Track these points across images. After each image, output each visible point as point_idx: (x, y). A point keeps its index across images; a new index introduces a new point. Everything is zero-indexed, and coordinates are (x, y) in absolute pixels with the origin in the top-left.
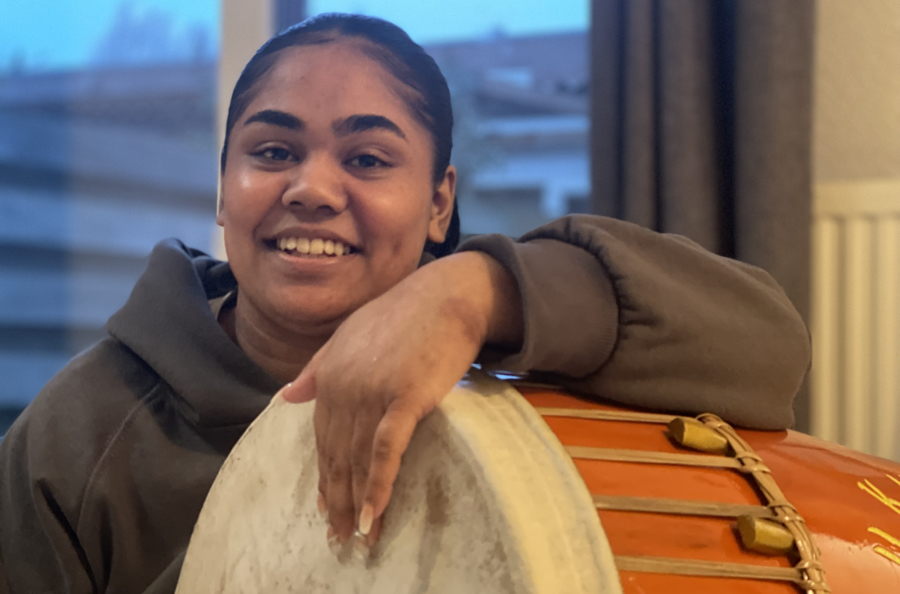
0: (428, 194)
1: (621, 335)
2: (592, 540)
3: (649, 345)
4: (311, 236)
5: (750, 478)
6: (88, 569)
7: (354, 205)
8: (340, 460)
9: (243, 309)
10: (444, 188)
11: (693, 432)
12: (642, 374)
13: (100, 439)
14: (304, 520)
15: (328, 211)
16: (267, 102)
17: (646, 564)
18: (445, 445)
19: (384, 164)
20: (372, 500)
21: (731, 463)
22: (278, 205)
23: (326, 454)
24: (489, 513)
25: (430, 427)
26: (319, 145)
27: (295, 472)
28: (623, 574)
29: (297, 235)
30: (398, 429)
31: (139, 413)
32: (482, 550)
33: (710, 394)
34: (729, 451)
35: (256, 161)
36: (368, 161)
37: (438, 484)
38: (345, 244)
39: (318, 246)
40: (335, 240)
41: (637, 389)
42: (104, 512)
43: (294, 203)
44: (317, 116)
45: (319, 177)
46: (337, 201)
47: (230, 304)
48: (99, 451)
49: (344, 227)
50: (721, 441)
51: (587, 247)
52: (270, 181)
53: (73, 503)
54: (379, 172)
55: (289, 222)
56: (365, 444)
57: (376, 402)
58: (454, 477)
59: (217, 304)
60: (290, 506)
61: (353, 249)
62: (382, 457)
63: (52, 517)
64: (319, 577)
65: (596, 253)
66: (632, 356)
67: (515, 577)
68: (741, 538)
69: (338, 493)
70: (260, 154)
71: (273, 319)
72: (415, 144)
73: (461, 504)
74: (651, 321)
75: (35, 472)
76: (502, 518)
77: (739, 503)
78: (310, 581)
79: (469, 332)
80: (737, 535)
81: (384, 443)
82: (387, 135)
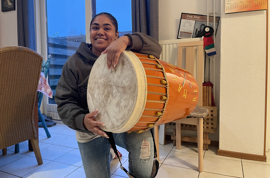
0: (115, 34)
1: (143, 45)
2: (141, 66)
3: (146, 46)
4: (101, 38)
5: (157, 61)
6: (76, 79)
7: (106, 34)
8: (110, 59)
9: (93, 49)
10: (117, 34)
11: (151, 56)
12: (145, 50)
13: (77, 64)
14: (106, 68)
15: (102, 35)
16: (95, 22)
17: (147, 69)
18: (124, 56)
19: (109, 29)
20: (115, 63)
21: (155, 60)
22: (96, 35)
23: (108, 59)
24: (130, 63)
25: (122, 55)
26: (101, 27)
27: (104, 63)
28: (145, 69)
29: (99, 38)
30: (118, 54)
31: (81, 61)
32: (129, 67)
33: (152, 53)
34: (155, 59)
35: (94, 30)
36: (107, 29)
37: (123, 61)
38: (105, 39)
39: (102, 39)
40: (104, 39)
41: (144, 52)
42: (78, 72)
43: (98, 34)
44: (101, 24)
45: (101, 31)
46: (104, 34)
47: (92, 48)
48: (77, 65)
49: (105, 37)
50: (154, 58)
51: (138, 36)
52: (96, 32)
53: (74, 71)
54: (109, 30)
55: (98, 37)
56: (114, 56)
57: (115, 52)
58: (125, 60)
59: (90, 48)
60: (103, 67)
61: (106, 40)
62: (117, 58)
63: (71, 73)
64: (108, 74)
65: (140, 36)
66: (144, 48)
67: (133, 69)
68: (157, 67)
69: (110, 63)
70: (94, 28)
71: (97, 49)
72: (113, 27)
73: (126, 63)
74: (146, 44)
75: (69, 68)
76: (131, 63)
77: (156, 64)
78: (107, 74)
79: (126, 44)
80: (156, 67)
81: (117, 56)
82: (110, 26)
